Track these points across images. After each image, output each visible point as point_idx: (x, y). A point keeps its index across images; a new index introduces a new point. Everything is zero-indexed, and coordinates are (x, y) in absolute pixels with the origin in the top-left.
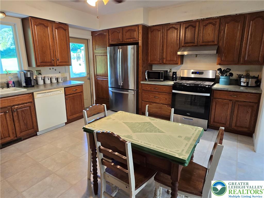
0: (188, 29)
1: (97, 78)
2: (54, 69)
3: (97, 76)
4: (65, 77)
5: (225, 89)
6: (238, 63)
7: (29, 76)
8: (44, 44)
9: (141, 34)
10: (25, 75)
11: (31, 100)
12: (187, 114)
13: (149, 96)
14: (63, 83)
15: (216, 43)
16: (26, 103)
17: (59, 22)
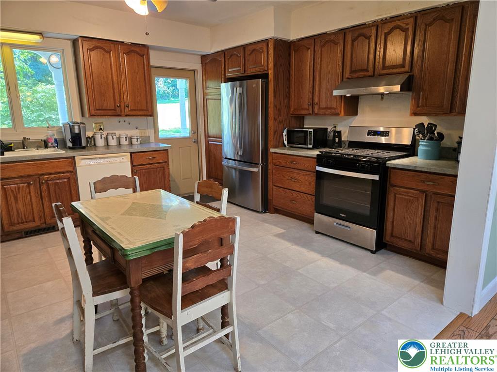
0: (356, 42)
1: (208, 141)
2: (126, 122)
3: (209, 137)
4: (146, 136)
5: (410, 166)
6: (451, 112)
7: (77, 131)
8: (102, 79)
9: (272, 58)
10: (72, 129)
11: (70, 169)
12: (341, 214)
13: (284, 177)
14: (139, 146)
15: (407, 68)
16: (64, 173)
17: (132, 43)
